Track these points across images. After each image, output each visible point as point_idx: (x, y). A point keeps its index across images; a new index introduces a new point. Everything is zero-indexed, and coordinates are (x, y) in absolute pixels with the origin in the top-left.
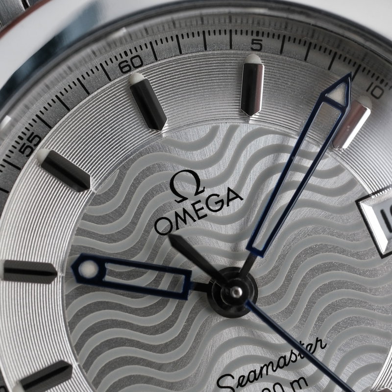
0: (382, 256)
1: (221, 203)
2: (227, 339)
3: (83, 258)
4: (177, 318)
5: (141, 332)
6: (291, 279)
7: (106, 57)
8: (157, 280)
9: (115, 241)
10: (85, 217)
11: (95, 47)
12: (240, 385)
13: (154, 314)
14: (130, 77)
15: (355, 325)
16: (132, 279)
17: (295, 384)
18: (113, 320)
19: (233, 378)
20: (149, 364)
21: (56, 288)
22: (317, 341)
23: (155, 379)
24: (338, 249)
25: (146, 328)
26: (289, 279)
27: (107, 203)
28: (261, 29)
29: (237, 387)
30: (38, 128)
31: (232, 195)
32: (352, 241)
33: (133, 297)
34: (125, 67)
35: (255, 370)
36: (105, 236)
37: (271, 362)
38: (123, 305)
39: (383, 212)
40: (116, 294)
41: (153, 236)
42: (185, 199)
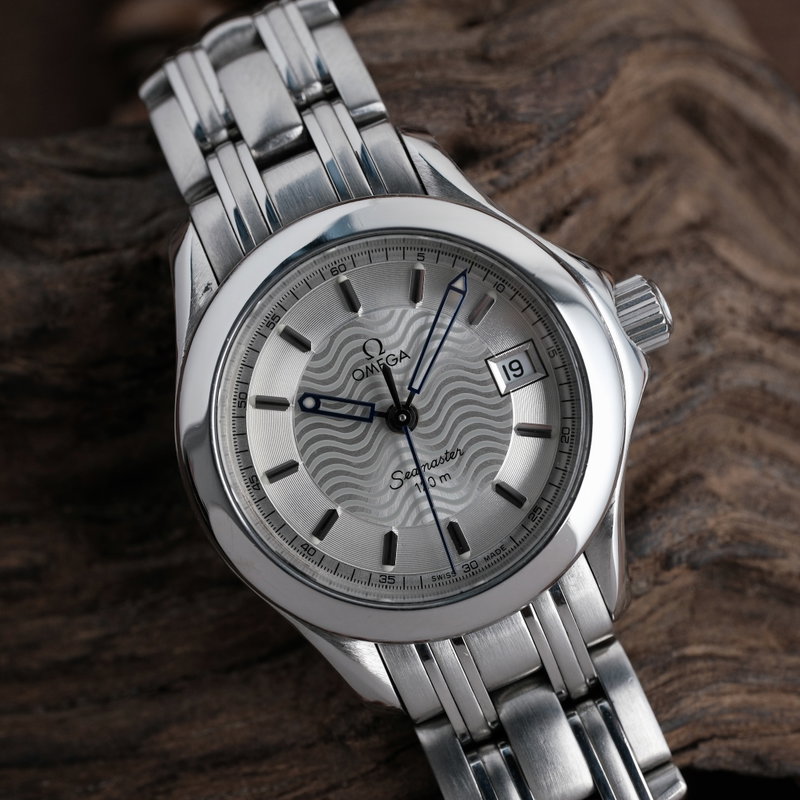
0: (502, 396)
1: (396, 360)
3: (306, 396)
4: (366, 434)
5: (343, 443)
6: (441, 410)
7: (323, 265)
8: (354, 410)
9: (327, 384)
10: (308, 369)
11: (315, 258)
12: (407, 478)
13: (352, 431)
14: (337, 279)
16: (337, 409)
17: (443, 478)
18: (325, 435)
19: (402, 473)
20: (349, 463)
21: (289, 415)
22: (457, 450)
23: (353, 473)
24: (473, 391)
25: (347, 440)
26: (439, 410)
27: (322, 360)
28: (424, 247)
29: (405, 479)
30: (278, 311)
31: (403, 355)
32: (481, 386)
33: (337, 420)
34: (335, 272)
36: (321, 381)
37: (427, 464)
38: (333, 426)
39: (504, 367)
41: (352, 381)
42: (372, 357)
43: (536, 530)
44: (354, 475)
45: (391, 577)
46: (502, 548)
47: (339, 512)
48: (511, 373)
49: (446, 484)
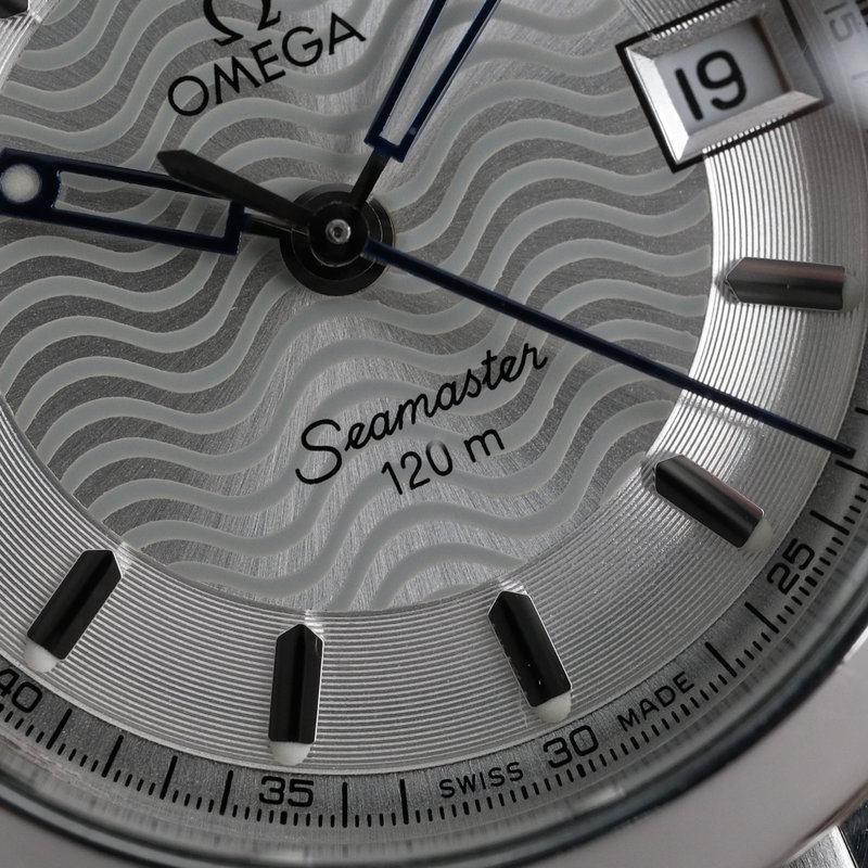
0: (675, 168)
1: (316, 47)
2: (326, 344)
3: (10, 160)
4: (215, 297)
5: (135, 325)
6: (470, 215)
8: (175, 212)
9: (81, 127)
10: (15, 73)
12: (353, 443)
13: (165, 287)
15: (612, 318)
16: (118, 210)
17: (476, 445)
18: (74, 298)
19: (338, 428)
20: (155, 395)
22: (526, 350)
23: (166, 426)
24: (576, 150)
25: (149, 315)
26: (464, 215)
27: (65, 44)
29: (347, 449)
31: (340, 30)
32: (606, 133)
33: (118, 248)
35: (387, 412)
36: (60, 116)
37: (423, 396)
38: (98, 267)
39: (680, 75)
40: (81, 241)
41: (166, 117)
42: (236, 37)
43: (793, 622)
44: (174, 436)
45: (301, 784)
46: (682, 684)
47: (123, 561)
48: (704, 96)
49: (489, 466)
